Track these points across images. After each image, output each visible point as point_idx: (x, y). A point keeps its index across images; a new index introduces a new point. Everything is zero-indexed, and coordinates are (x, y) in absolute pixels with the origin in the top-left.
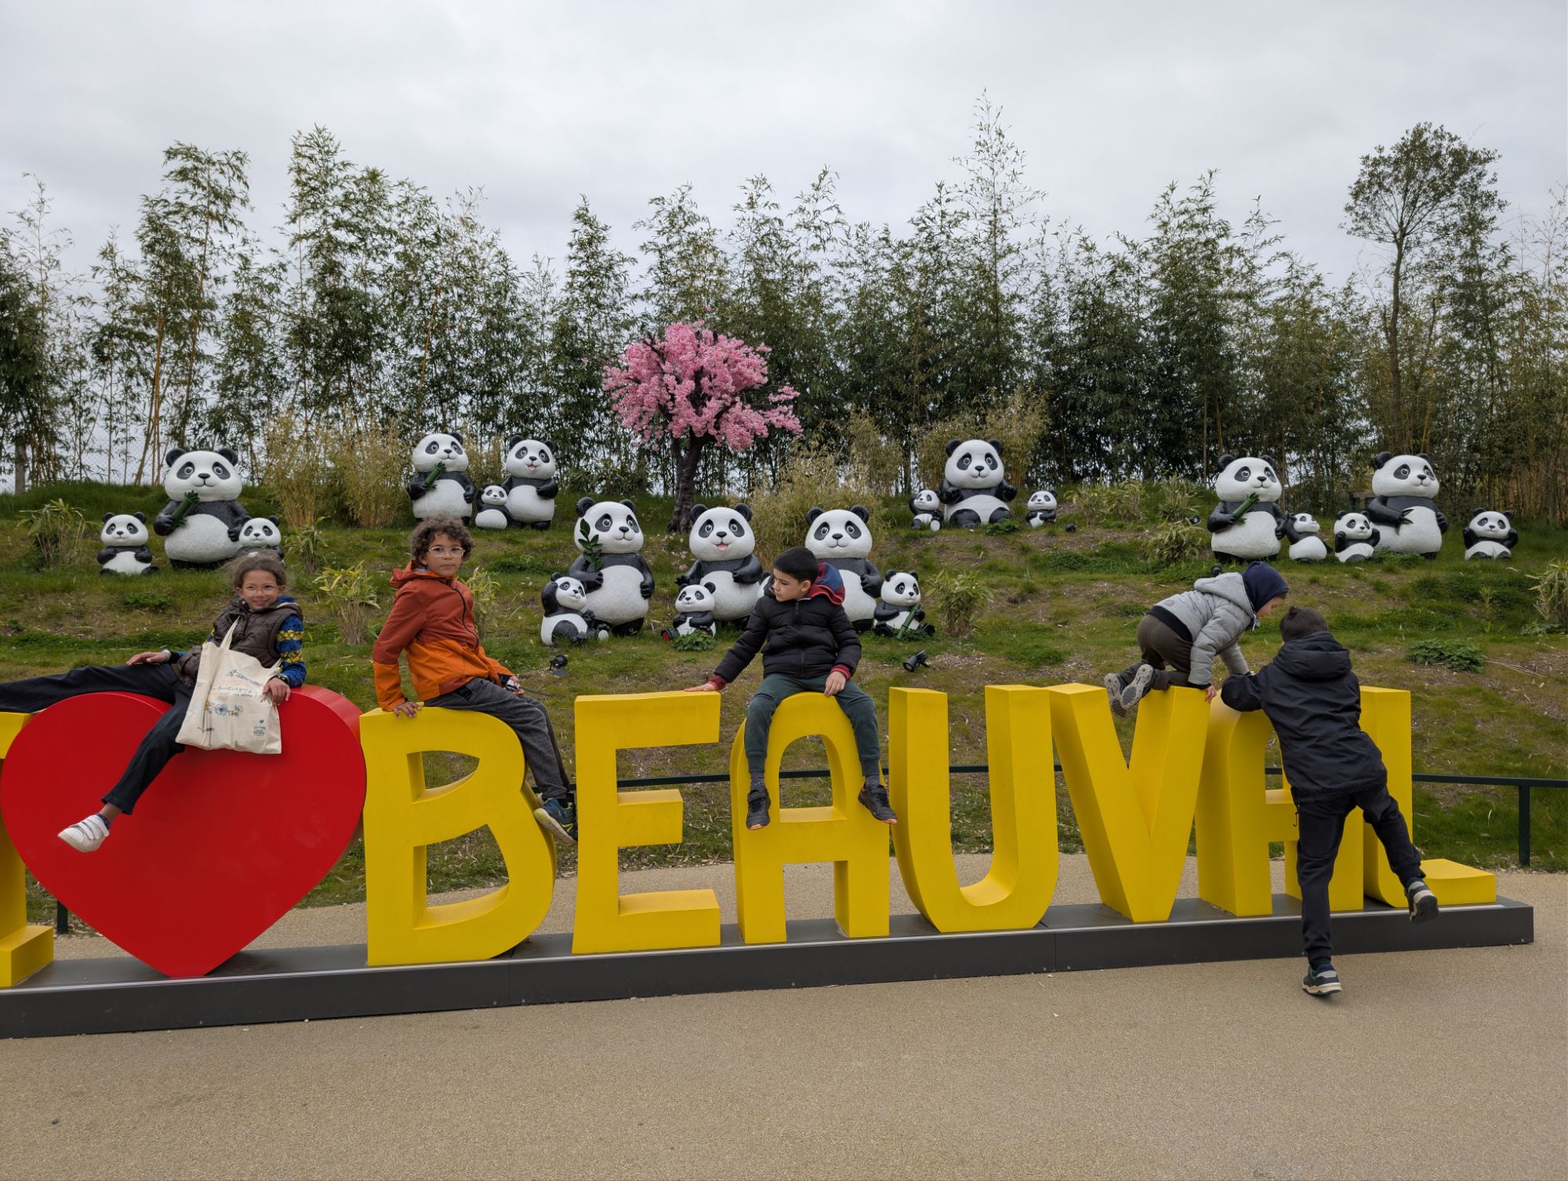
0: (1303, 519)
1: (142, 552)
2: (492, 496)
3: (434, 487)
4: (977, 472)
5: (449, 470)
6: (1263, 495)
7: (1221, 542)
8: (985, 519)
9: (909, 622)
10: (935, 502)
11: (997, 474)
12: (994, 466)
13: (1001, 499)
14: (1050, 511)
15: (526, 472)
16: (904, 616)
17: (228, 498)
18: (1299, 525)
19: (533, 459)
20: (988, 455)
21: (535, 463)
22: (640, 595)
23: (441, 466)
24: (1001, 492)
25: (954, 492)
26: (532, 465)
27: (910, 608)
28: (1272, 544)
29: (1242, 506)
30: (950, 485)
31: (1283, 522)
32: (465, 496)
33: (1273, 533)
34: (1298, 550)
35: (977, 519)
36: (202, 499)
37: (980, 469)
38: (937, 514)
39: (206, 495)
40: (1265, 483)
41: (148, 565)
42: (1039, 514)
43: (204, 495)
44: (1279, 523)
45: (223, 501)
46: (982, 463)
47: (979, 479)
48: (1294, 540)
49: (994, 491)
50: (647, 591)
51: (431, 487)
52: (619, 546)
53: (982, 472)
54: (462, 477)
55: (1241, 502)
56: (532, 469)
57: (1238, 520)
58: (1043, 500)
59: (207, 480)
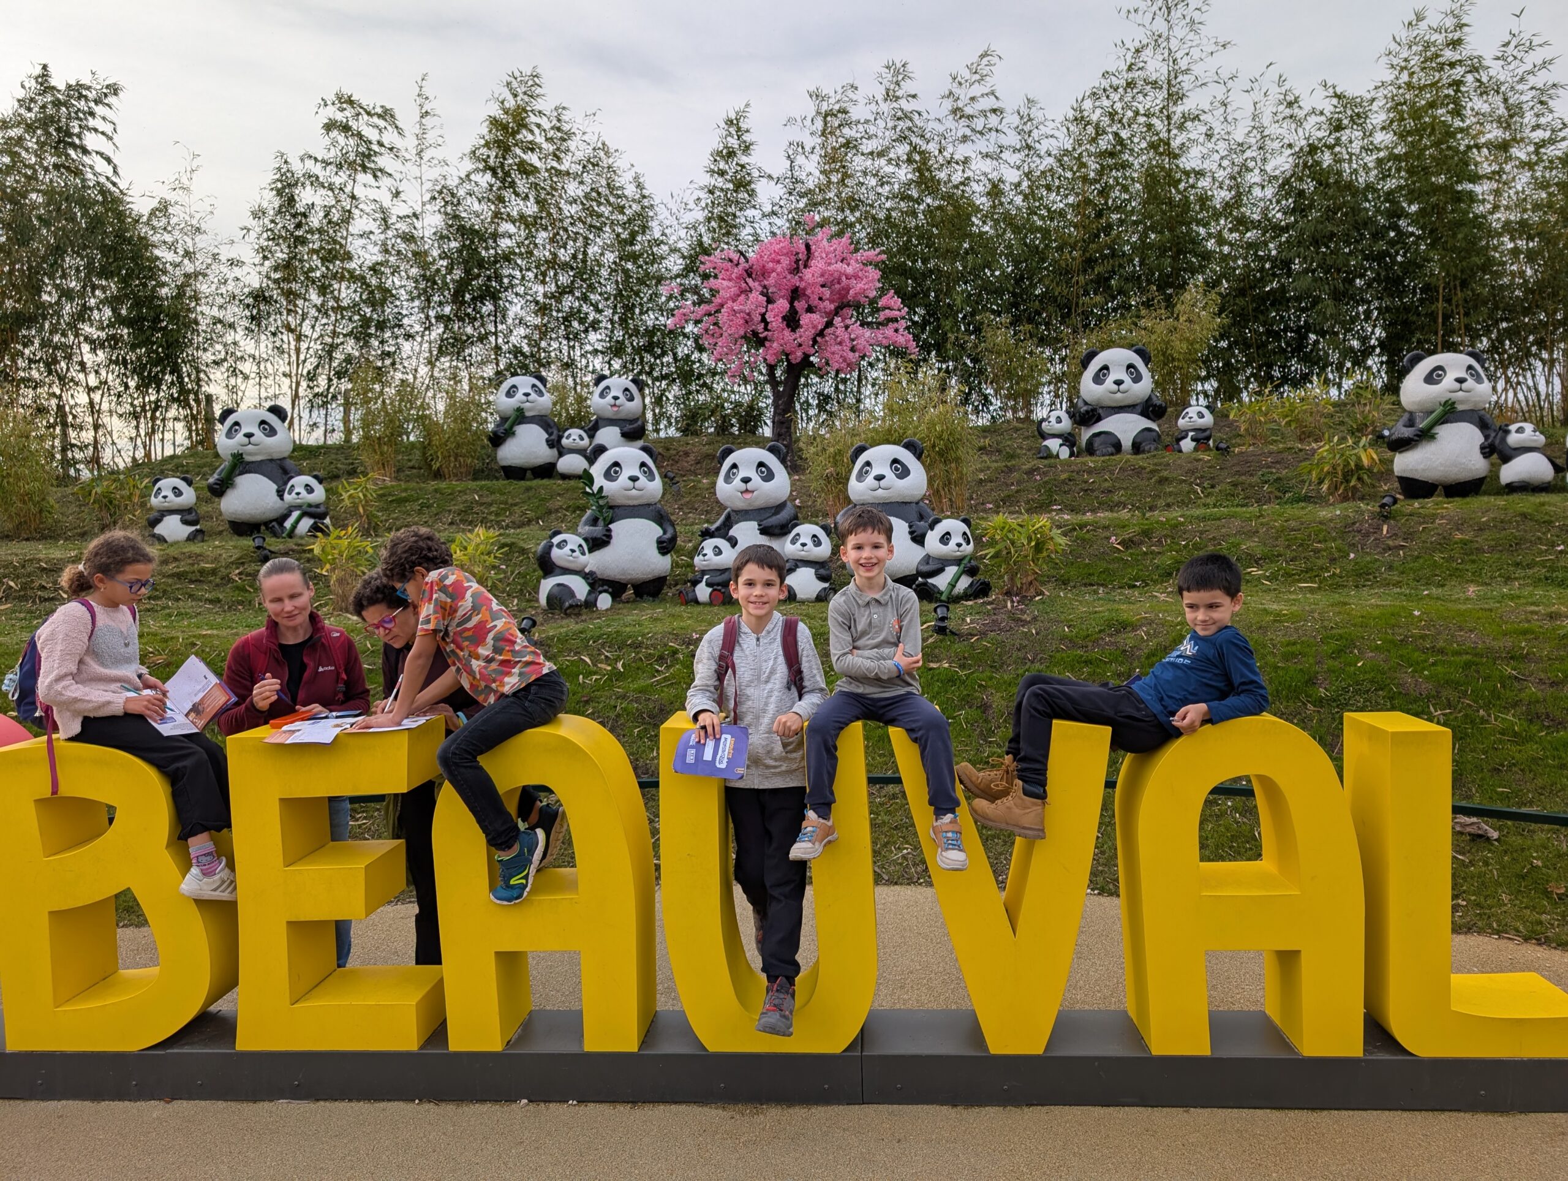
0: (1520, 430)
1: (188, 515)
2: (571, 440)
3: (513, 434)
4: (1115, 387)
5: (528, 414)
6: (1462, 402)
7: (1406, 463)
8: (1127, 443)
9: (957, 579)
10: (1066, 424)
11: (1144, 387)
12: (1137, 378)
13: (1148, 417)
14: (1204, 430)
15: (609, 413)
16: (951, 571)
17: (276, 456)
18: (1514, 439)
19: (616, 398)
20: (1130, 366)
21: (618, 402)
22: (656, 551)
23: (520, 411)
24: (1149, 409)
25: (1087, 412)
26: (615, 405)
27: (958, 561)
28: (1476, 465)
29: (1433, 415)
30: (1086, 403)
31: (1493, 435)
32: (547, 441)
33: (1477, 450)
34: (1510, 472)
35: (1117, 446)
36: (248, 458)
37: (1119, 383)
38: (1069, 439)
39: (253, 455)
40: (1464, 386)
41: (193, 528)
42: (1191, 434)
43: (250, 454)
44: (1486, 437)
45: (271, 460)
46: (1123, 375)
47: (1119, 395)
48: (1506, 459)
49: (1139, 409)
50: (665, 547)
51: (510, 433)
52: (629, 498)
53: (1122, 387)
54: (543, 421)
55: (1432, 412)
56: (615, 409)
57: (1426, 435)
58: (1195, 417)
59: (252, 439)
